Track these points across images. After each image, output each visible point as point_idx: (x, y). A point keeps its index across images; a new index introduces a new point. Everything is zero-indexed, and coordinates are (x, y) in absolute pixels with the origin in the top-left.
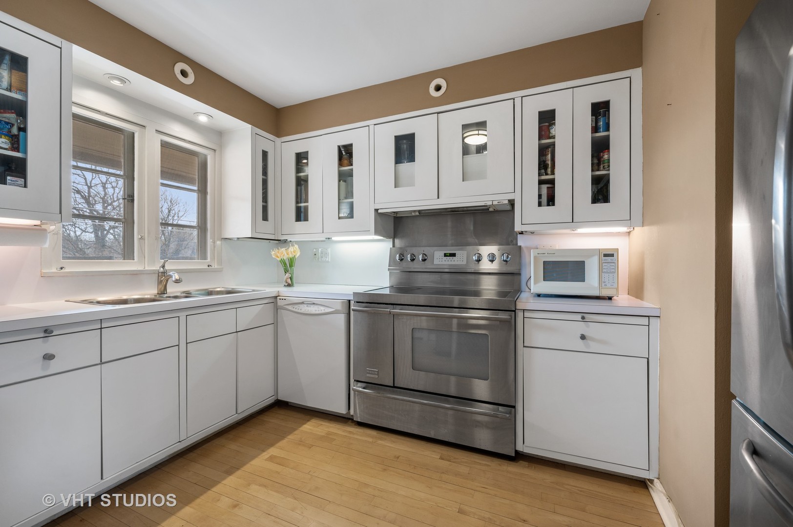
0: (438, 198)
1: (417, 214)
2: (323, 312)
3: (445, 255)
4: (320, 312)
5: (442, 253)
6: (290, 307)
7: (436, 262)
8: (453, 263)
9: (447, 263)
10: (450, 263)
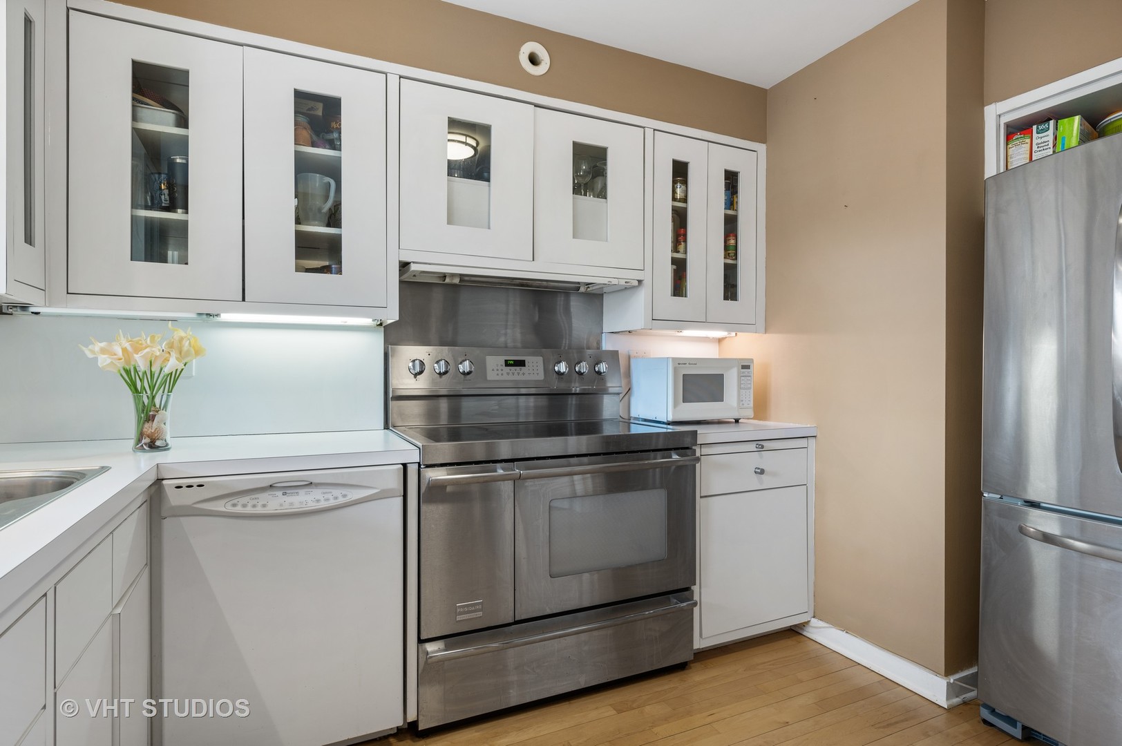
0: (533, 260)
1: (456, 281)
2: (341, 500)
3: (507, 364)
4: (332, 503)
5: (501, 359)
6: (220, 506)
7: (491, 376)
8: (521, 378)
9: (511, 378)
10: (516, 377)
